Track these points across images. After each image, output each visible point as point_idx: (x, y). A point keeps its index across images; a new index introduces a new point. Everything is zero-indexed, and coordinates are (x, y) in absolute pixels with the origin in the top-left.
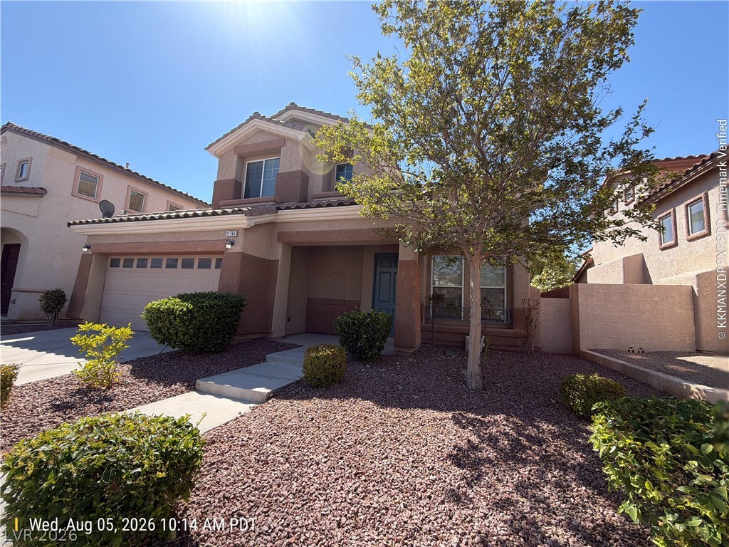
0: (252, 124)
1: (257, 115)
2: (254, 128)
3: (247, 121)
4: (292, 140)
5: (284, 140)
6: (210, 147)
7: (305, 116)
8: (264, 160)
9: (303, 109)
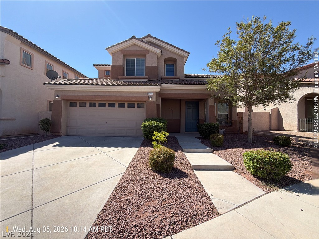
0: (132, 41)
1: (134, 37)
2: (133, 43)
3: (130, 39)
4: (152, 52)
5: (148, 51)
6: (109, 48)
7: (156, 41)
8: (135, 58)
9: (155, 38)
